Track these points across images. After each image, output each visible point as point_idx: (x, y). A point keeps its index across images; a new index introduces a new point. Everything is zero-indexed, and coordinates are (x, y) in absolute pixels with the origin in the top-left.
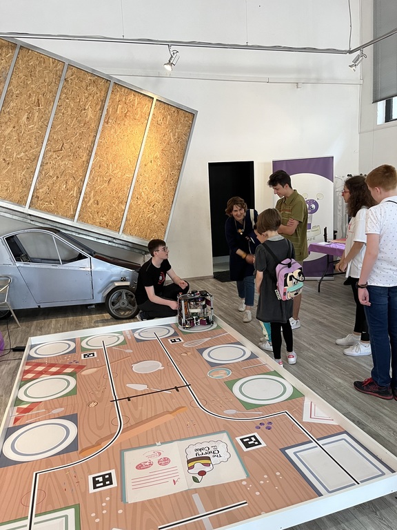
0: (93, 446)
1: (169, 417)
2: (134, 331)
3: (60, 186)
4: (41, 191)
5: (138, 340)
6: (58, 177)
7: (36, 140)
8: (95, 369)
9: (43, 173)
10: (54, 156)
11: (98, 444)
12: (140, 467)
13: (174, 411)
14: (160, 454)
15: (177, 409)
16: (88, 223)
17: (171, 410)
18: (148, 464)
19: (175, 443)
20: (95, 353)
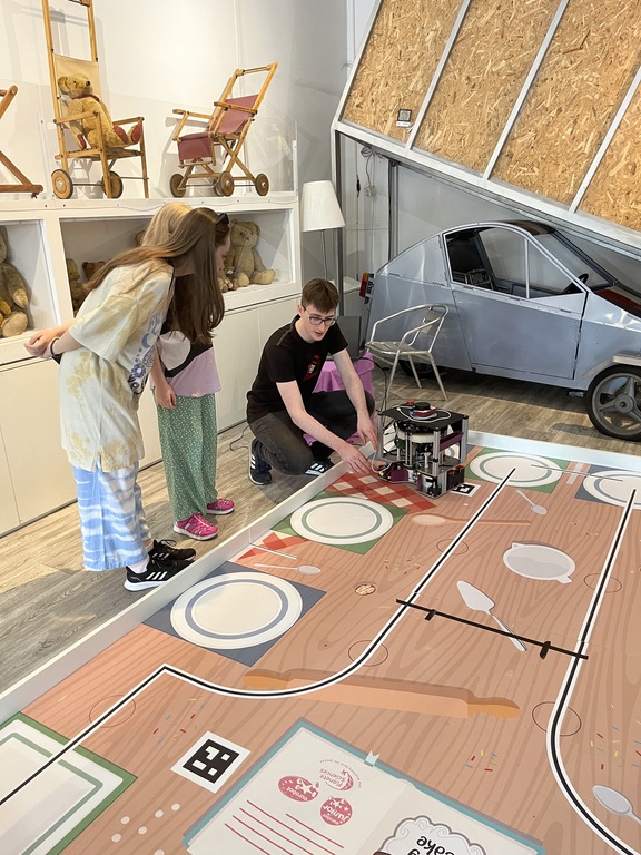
0: (278, 676)
1: (459, 708)
2: (594, 469)
3: (559, 131)
4: (519, 141)
5: (582, 494)
6: (560, 110)
7: (535, 31)
8: (442, 520)
9: (534, 101)
10: (563, 64)
11: (287, 677)
12: (288, 785)
13: (483, 702)
14: (350, 785)
15: (495, 701)
16: (599, 215)
17: (478, 694)
18: (306, 789)
19: (402, 787)
20: (477, 487)
